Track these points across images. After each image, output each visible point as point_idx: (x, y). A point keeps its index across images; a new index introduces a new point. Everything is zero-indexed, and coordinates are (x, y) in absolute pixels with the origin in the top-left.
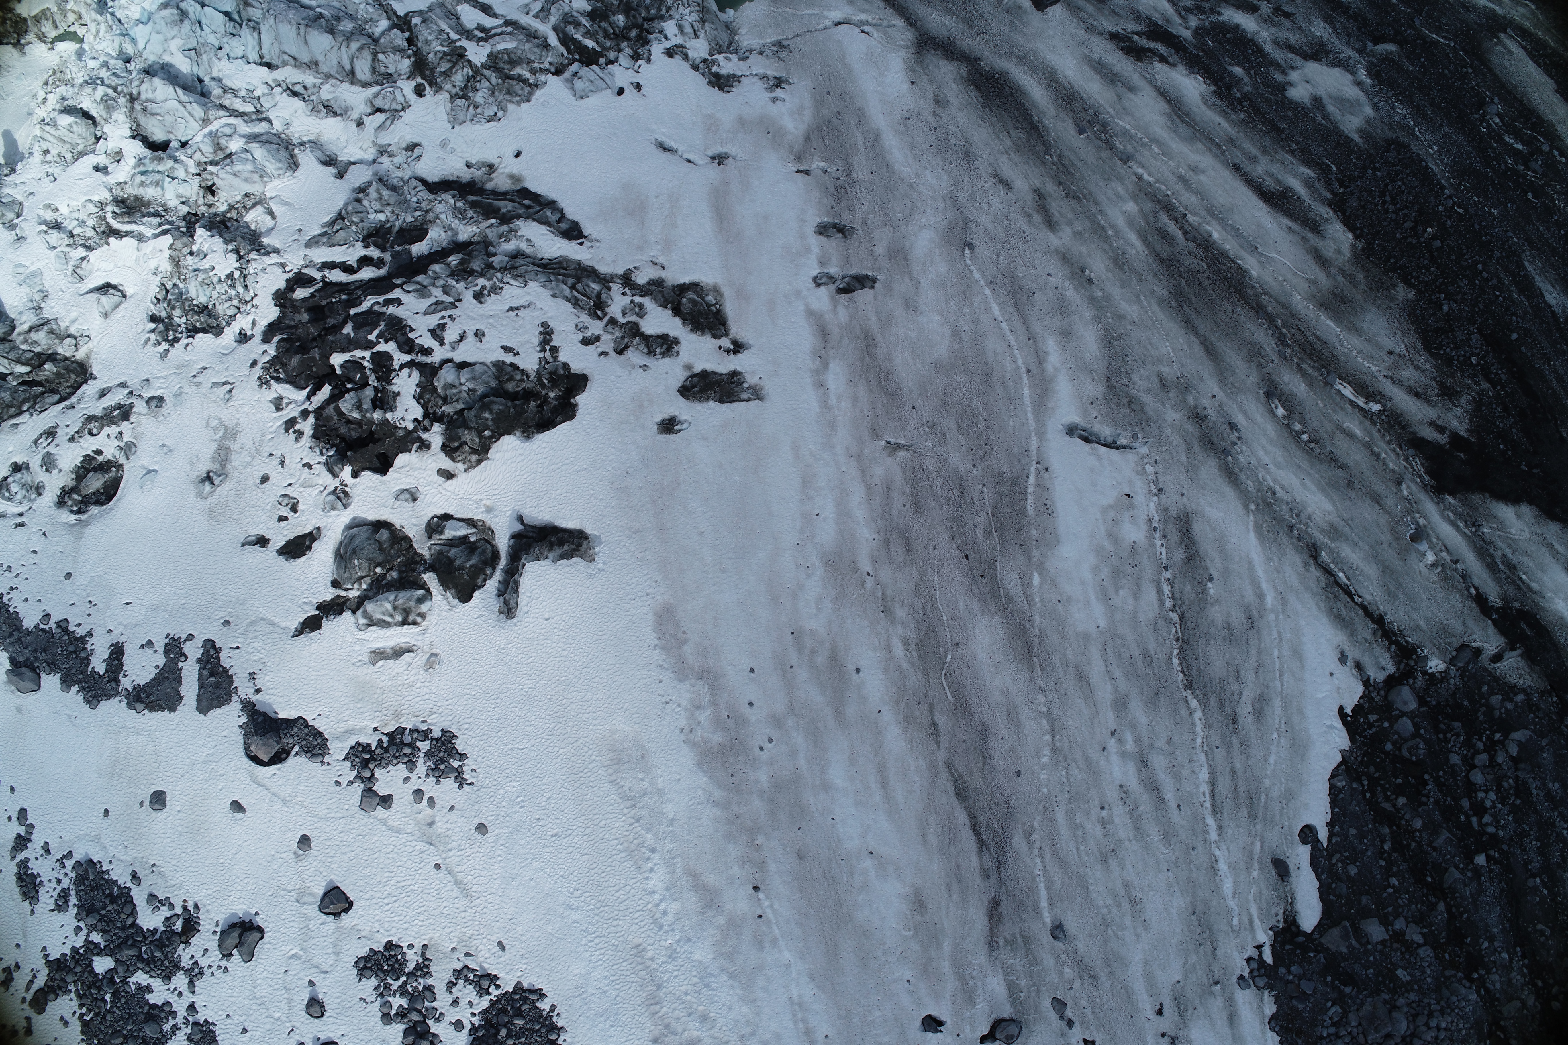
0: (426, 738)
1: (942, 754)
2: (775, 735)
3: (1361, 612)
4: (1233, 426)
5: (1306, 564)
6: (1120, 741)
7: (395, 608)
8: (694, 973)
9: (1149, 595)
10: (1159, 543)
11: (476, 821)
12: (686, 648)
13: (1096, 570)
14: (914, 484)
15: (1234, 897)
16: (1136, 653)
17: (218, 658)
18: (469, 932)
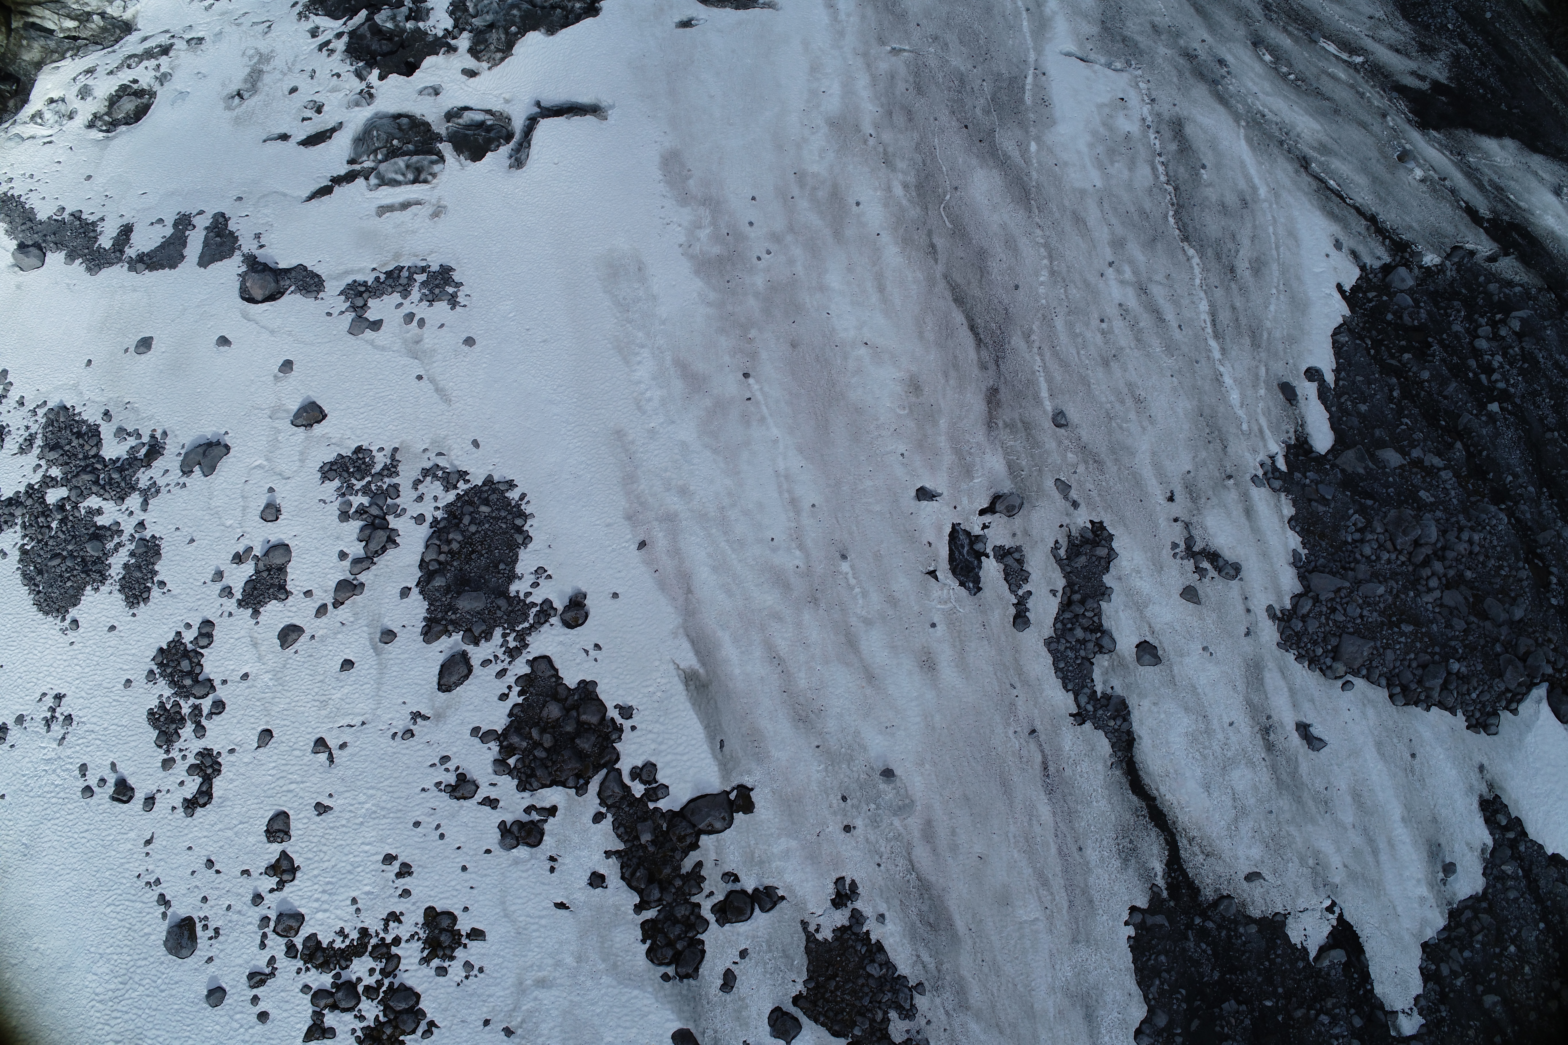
0: (424, 271)
1: (940, 269)
2: (773, 247)
3: (1353, 211)
4: (1221, 62)
5: (1297, 172)
6: (1119, 271)
7: (408, 166)
8: (676, 451)
9: (1144, 171)
10: (1153, 137)
11: (465, 336)
12: (691, 182)
13: (1091, 146)
14: (917, 74)
15: (1242, 406)
16: (1132, 209)
17: (226, 225)
18: (443, 433)
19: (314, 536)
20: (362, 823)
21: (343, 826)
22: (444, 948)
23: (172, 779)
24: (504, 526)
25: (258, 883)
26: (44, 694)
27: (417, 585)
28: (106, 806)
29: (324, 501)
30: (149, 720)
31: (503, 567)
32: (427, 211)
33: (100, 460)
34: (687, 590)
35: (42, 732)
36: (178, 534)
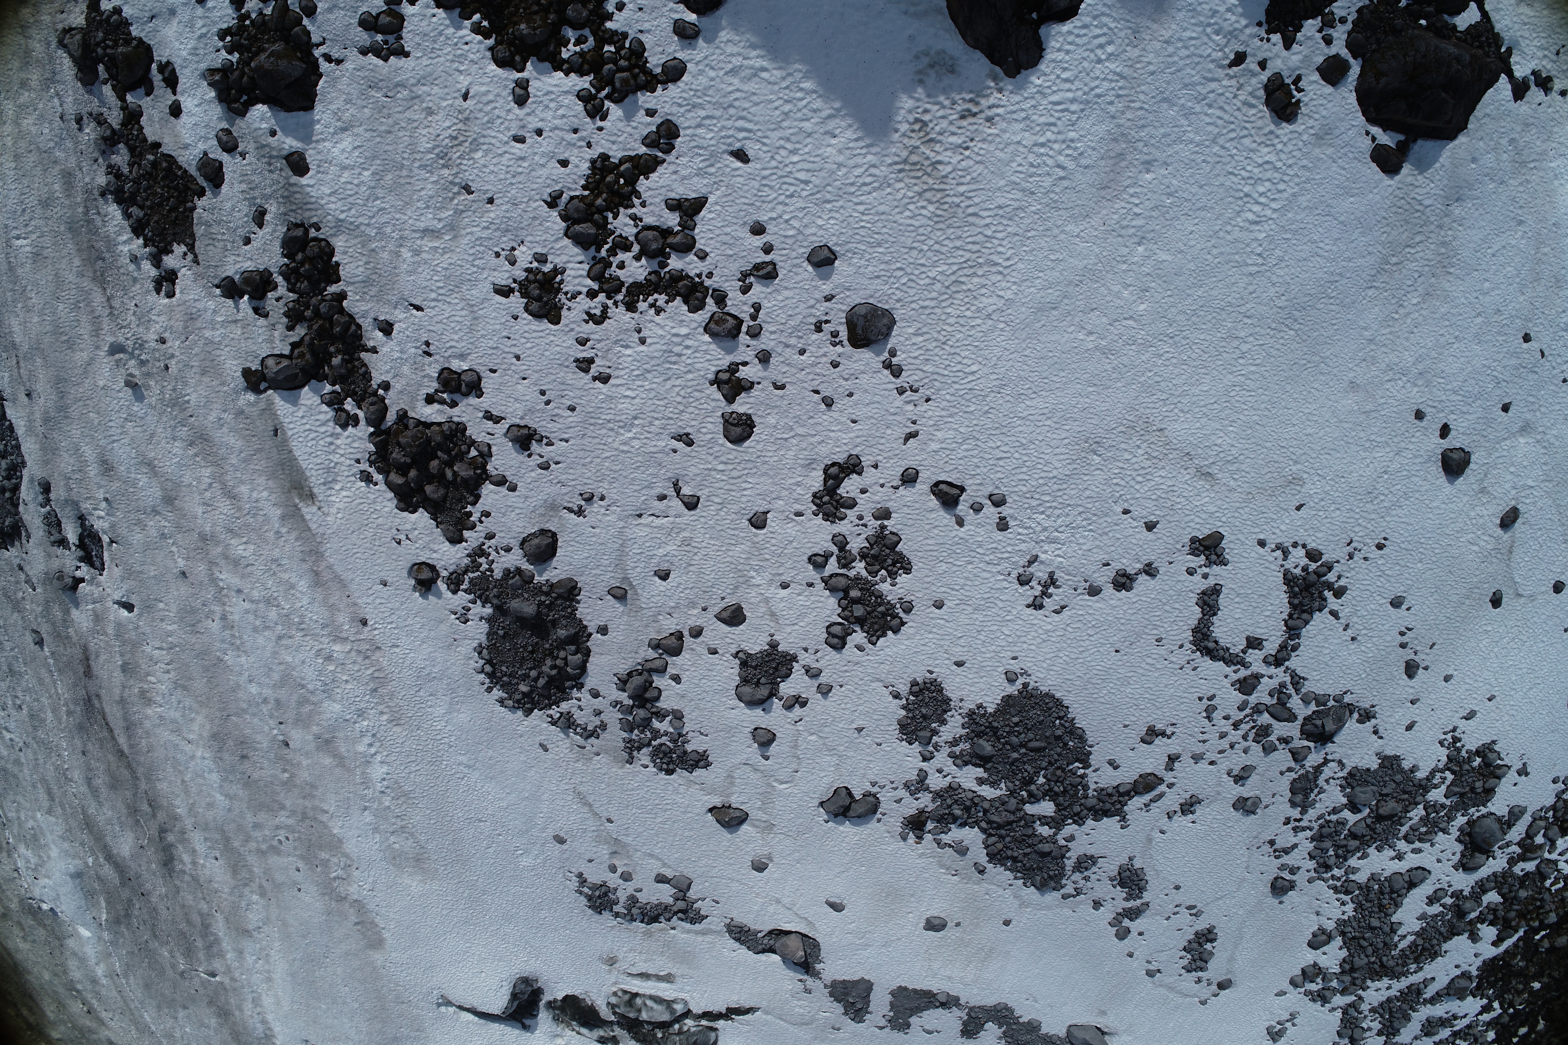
0: (617, 913)
1: (143, 786)
2: (277, 844)
7: (640, 1011)
8: (339, 696)
11: (565, 847)
12: (356, 920)
13: (48, 847)
14: (190, 950)
17: (846, 1010)
18: (578, 765)
19: (710, 704)
20: (635, 418)
21: (657, 419)
22: (535, 281)
23: (877, 498)
24: (504, 668)
25: (762, 374)
26: (1056, 612)
27: (590, 635)
28: (971, 482)
29: (702, 734)
30: (910, 563)
31: (501, 632)
32: (622, 965)
33: (984, 831)
34: (317, 574)
35: (1062, 575)
36: (878, 741)
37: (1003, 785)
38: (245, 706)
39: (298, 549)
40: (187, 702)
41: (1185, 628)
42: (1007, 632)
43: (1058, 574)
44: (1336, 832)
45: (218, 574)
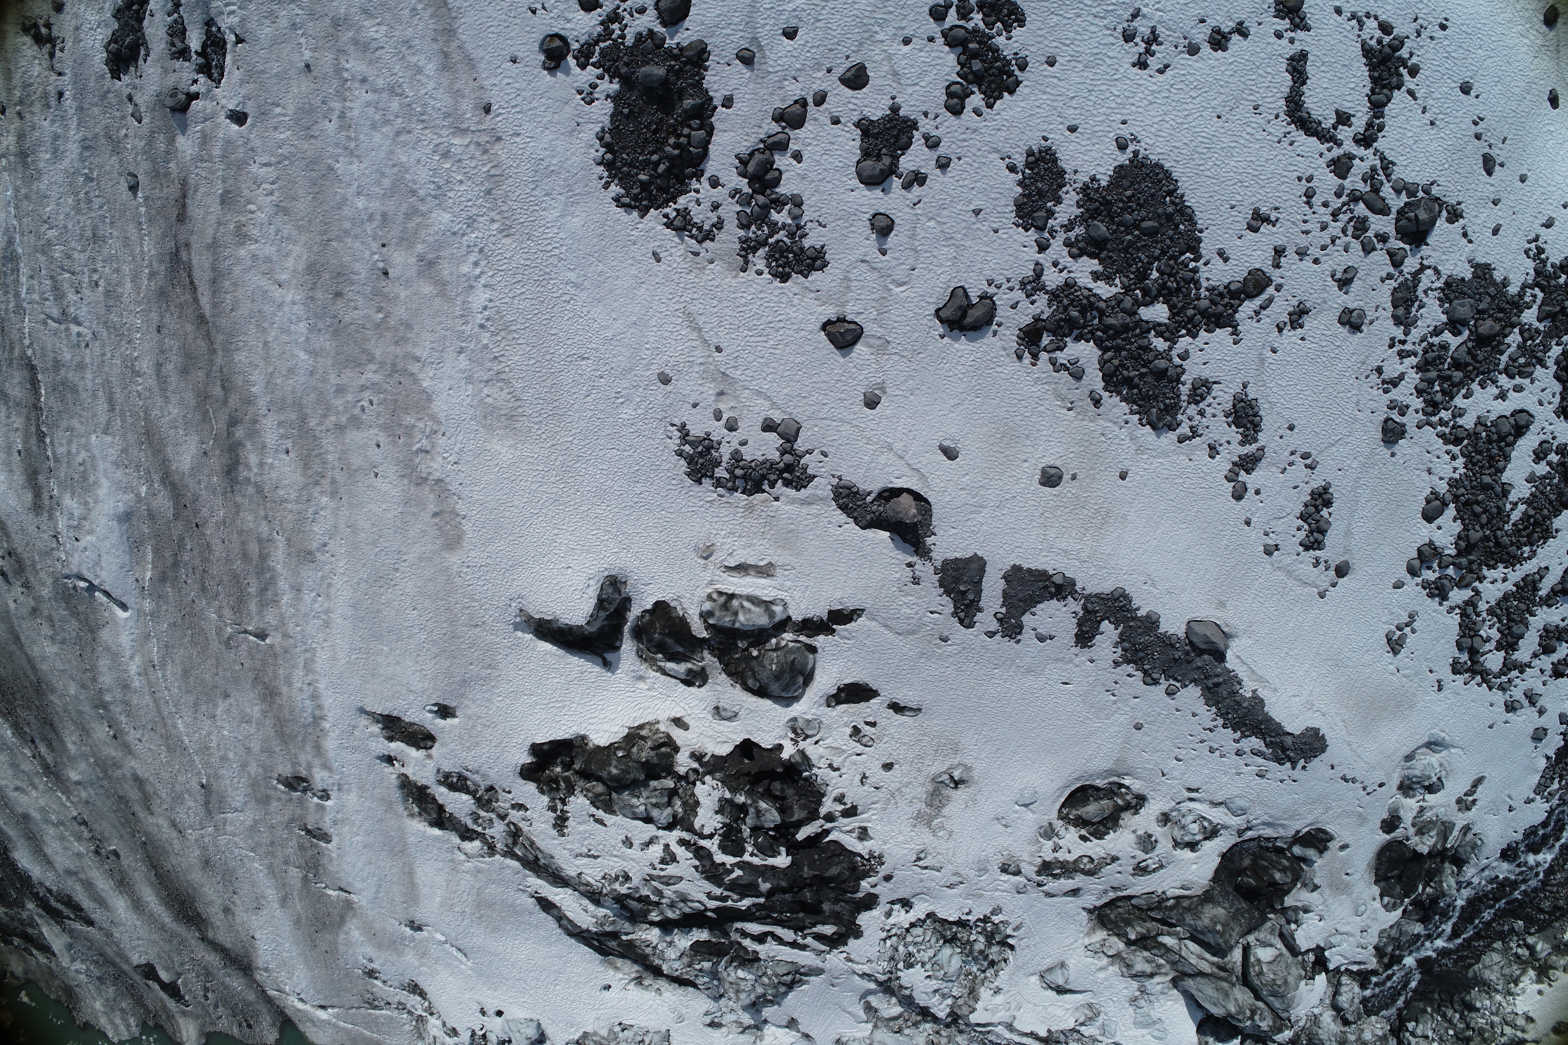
0: (719, 480)
1: (219, 361)
2: (358, 412)
8: (450, 201)
9: (61, 451)
10: (55, 493)
11: (669, 388)
12: (434, 509)
13: (98, 484)
14: (240, 601)
16: (71, 407)
18: (691, 277)
19: (830, 186)
24: (624, 156)
26: (1161, 71)
27: (716, 108)
29: (820, 225)
30: (1023, 14)
31: (626, 111)
32: (718, 557)
33: (1099, 344)
34: (446, 55)
35: (1163, 30)
36: (995, 226)
37: (1117, 281)
38: (347, 225)
39: (431, 26)
40: (287, 230)
41: (1279, 95)
42: (1116, 93)
43: (1160, 30)
44: (1439, 357)
45: (344, 63)
